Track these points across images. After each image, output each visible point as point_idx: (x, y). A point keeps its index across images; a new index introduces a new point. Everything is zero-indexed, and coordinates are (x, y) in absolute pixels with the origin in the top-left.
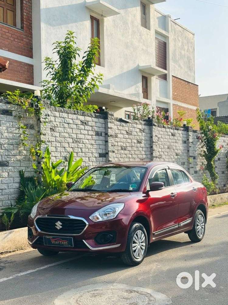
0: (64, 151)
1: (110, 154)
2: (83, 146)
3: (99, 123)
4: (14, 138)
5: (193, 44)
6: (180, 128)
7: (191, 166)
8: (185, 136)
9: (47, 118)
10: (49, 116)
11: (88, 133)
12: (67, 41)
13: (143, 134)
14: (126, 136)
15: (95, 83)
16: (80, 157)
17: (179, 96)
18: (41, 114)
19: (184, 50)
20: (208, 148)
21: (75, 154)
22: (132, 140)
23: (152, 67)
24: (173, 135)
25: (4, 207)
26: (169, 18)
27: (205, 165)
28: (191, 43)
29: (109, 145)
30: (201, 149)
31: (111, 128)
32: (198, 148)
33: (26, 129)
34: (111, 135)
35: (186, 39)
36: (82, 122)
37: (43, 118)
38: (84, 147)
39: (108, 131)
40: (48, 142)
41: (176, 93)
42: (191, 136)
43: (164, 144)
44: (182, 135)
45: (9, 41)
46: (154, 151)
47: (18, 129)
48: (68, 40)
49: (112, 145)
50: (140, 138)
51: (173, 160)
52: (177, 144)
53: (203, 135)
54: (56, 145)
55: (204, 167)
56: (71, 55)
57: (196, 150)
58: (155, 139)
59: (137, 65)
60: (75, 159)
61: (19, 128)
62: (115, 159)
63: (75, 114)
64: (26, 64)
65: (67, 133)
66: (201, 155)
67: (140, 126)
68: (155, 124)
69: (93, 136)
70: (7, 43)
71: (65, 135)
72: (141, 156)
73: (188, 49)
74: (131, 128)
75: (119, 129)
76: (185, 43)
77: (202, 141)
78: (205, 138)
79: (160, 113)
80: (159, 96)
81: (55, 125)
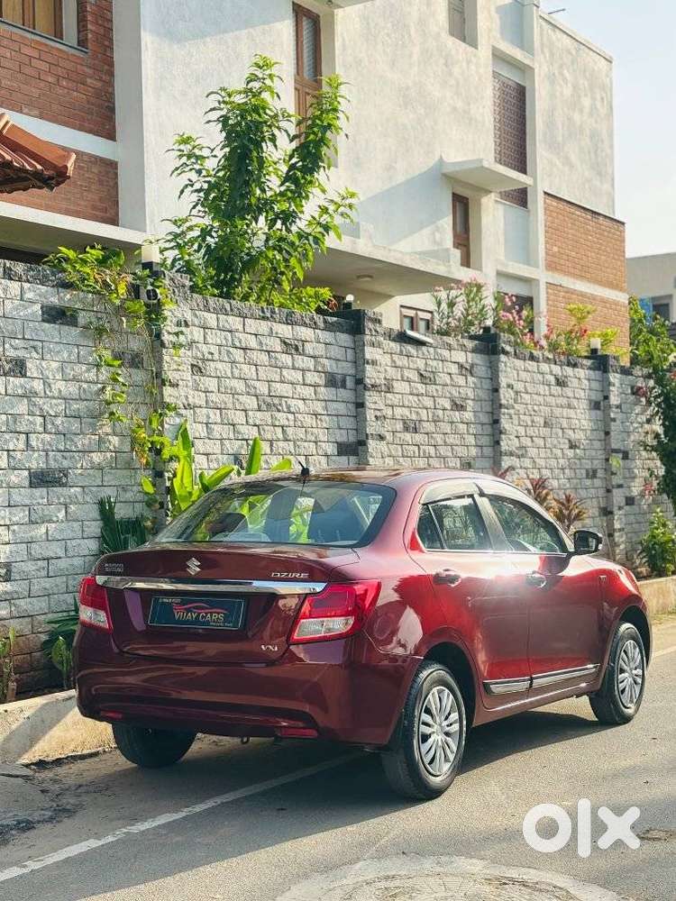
0: (232, 436)
1: (372, 444)
2: (288, 419)
3: (337, 347)
4: (83, 397)
5: (607, 89)
6: (580, 360)
7: (616, 480)
8: (595, 385)
9: (182, 333)
10: (187, 325)
11: (304, 380)
12: (251, 89)
13: (470, 379)
14: (419, 386)
15: (329, 220)
16: (280, 454)
17: (565, 257)
18: (165, 319)
19: (581, 111)
20: (667, 423)
21: (265, 447)
22: (438, 400)
23: (486, 164)
24: (560, 383)
25: (55, 615)
26: (535, 8)
27: (657, 477)
28: (603, 88)
29: (368, 417)
30: (646, 426)
31: (374, 363)
32: (635, 425)
33: (120, 366)
34: (373, 386)
35: (587, 74)
36: (285, 343)
37: (169, 333)
38: (292, 423)
39: (364, 371)
40: (186, 409)
41: (555, 249)
42: (614, 385)
43: (533, 413)
44: (586, 382)
45: (42, 85)
46: (505, 434)
47: (95, 370)
48: (256, 85)
49: (376, 416)
50: (459, 393)
51: (561, 461)
52: (571, 413)
53: (651, 383)
54: (208, 417)
55: (655, 483)
56: (262, 133)
57: (632, 428)
58: (505, 396)
59: (437, 159)
60: (267, 462)
61: (98, 366)
62: (387, 460)
63: (264, 318)
64: (96, 157)
65: (240, 378)
66: (645, 446)
67: (460, 357)
68: (508, 348)
69: (318, 389)
70: (35, 92)
71: (237, 385)
72: (462, 451)
73: (593, 108)
74: (434, 363)
75: (397, 365)
76: (581, 87)
77: (649, 403)
78: (658, 390)
79: (519, 312)
80: (502, 258)
81: (204, 356)
